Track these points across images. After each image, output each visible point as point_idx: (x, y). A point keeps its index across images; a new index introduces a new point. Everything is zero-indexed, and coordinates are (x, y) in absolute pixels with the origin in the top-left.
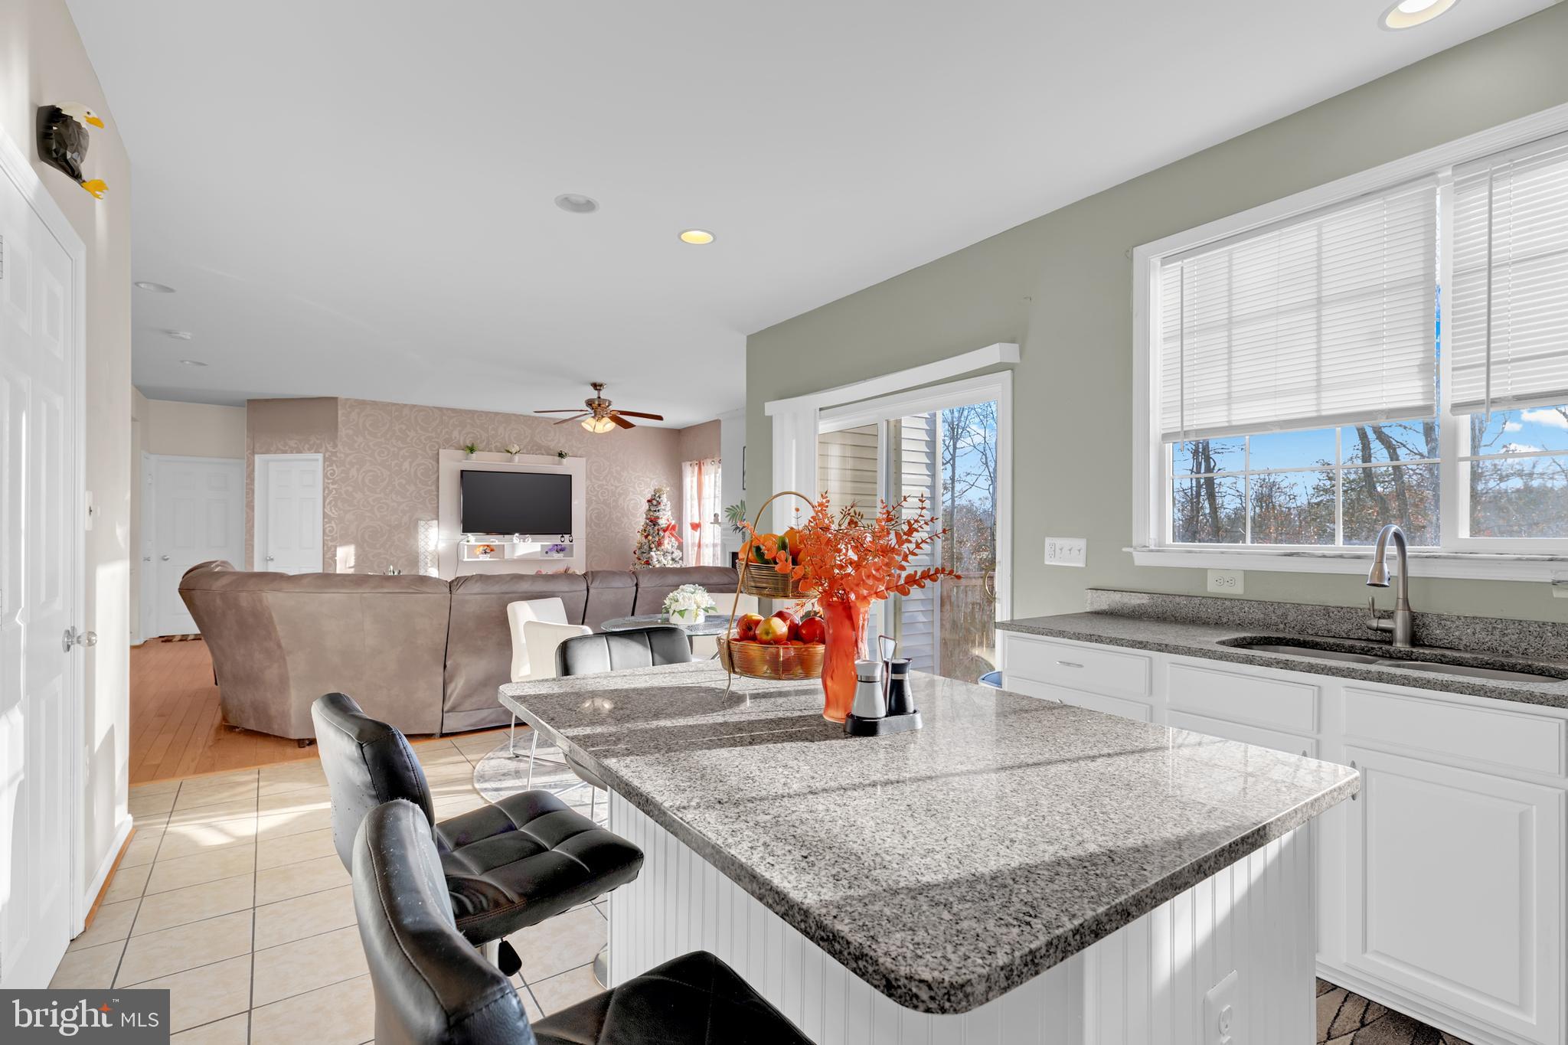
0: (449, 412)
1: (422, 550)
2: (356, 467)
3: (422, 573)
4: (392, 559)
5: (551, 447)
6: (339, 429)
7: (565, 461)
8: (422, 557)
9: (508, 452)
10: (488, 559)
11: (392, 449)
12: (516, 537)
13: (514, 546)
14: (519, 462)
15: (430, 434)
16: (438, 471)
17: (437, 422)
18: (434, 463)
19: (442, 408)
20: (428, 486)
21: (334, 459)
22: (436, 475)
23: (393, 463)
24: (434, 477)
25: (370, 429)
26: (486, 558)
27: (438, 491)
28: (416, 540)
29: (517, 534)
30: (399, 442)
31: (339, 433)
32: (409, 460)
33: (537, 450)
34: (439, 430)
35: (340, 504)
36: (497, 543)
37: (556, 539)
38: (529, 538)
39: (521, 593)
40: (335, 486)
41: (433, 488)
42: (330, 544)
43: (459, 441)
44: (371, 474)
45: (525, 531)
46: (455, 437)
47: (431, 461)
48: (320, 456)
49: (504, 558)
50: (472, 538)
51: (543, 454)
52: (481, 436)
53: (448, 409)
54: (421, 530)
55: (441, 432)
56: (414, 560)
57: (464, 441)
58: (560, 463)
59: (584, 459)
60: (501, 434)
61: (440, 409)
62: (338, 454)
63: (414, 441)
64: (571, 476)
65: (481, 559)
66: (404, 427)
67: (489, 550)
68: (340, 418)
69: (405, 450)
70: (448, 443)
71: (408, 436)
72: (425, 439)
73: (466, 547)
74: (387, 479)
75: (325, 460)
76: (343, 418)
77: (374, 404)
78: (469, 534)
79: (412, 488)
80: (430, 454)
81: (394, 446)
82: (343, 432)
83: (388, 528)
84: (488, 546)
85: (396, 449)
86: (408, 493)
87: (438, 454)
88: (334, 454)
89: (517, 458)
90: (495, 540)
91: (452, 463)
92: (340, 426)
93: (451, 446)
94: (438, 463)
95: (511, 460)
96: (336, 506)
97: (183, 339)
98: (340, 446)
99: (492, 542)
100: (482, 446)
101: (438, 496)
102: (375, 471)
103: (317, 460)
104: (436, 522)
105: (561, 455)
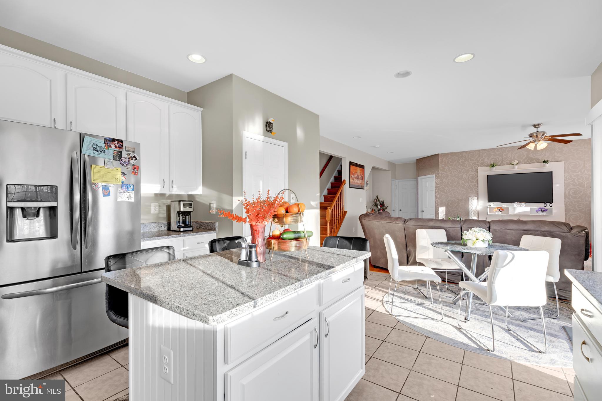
0: (483, 151)
1: (470, 209)
2: (445, 178)
3: (470, 218)
4: (459, 212)
5: (540, 159)
6: (439, 165)
7: (547, 165)
8: (470, 212)
9: (512, 164)
10: (500, 214)
11: (459, 170)
12: (515, 204)
13: (514, 209)
14: (518, 169)
15: (474, 162)
16: (478, 177)
17: (478, 155)
18: (476, 173)
19: (480, 150)
20: (474, 183)
21: (438, 176)
22: (477, 178)
23: (459, 175)
24: (476, 179)
25: (451, 163)
26: (500, 213)
27: (478, 185)
28: (469, 205)
29: (516, 203)
30: (462, 167)
31: (439, 167)
32: (466, 173)
33: (530, 161)
34: (478, 160)
35: (440, 192)
36: (505, 207)
37: (542, 205)
38: (523, 204)
39: (430, 226)
40: (438, 186)
41: (476, 184)
42: (437, 206)
43: (488, 162)
44: (450, 180)
45: (520, 201)
46: (486, 161)
47: (475, 173)
48: (434, 175)
49: (508, 214)
50: (492, 205)
51: (534, 163)
52: (498, 159)
53: (482, 150)
54: (470, 201)
55: (479, 160)
56: (468, 213)
57: (490, 162)
58: (544, 166)
59: (563, 162)
60: (509, 156)
61: (479, 151)
62: (439, 174)
63: (467, 165)
64: (552, 172)
65: (497, 214)
66: (463, 160)
67: (501, 210)
68: (440, 161)
69: (464, 169)
70: (482, 165)
71: (465, 164)
72: (472, 164)
73: (489, 208)
74: (457, 181)
75: (436, 176)
76: (441, 161)
77: (451, 154)
78: (491, 203)
79: (467, 184)
80: (475, 170)
81: (459, 169)
82: (441, 166)
83: (457, 200)
84: (500, 208)
85: (460, 170)
86: (465, 186)
87: (478, 169)
88: (438, 174)
89: (516, 167)
90: (504, 206)
91: (484, 172)
92: (440, 164)
93: (484, 165)
94: (478, 173)
95: (513, 168)
96: (438, 193)
97: (377, 147)
98: (440, 171)
99: (503, 206)
100: (499, 163)
101: (478, 187)
102: (451, 179)
103: (433, 177)
104: (476, 198)
105: (544, 162)
